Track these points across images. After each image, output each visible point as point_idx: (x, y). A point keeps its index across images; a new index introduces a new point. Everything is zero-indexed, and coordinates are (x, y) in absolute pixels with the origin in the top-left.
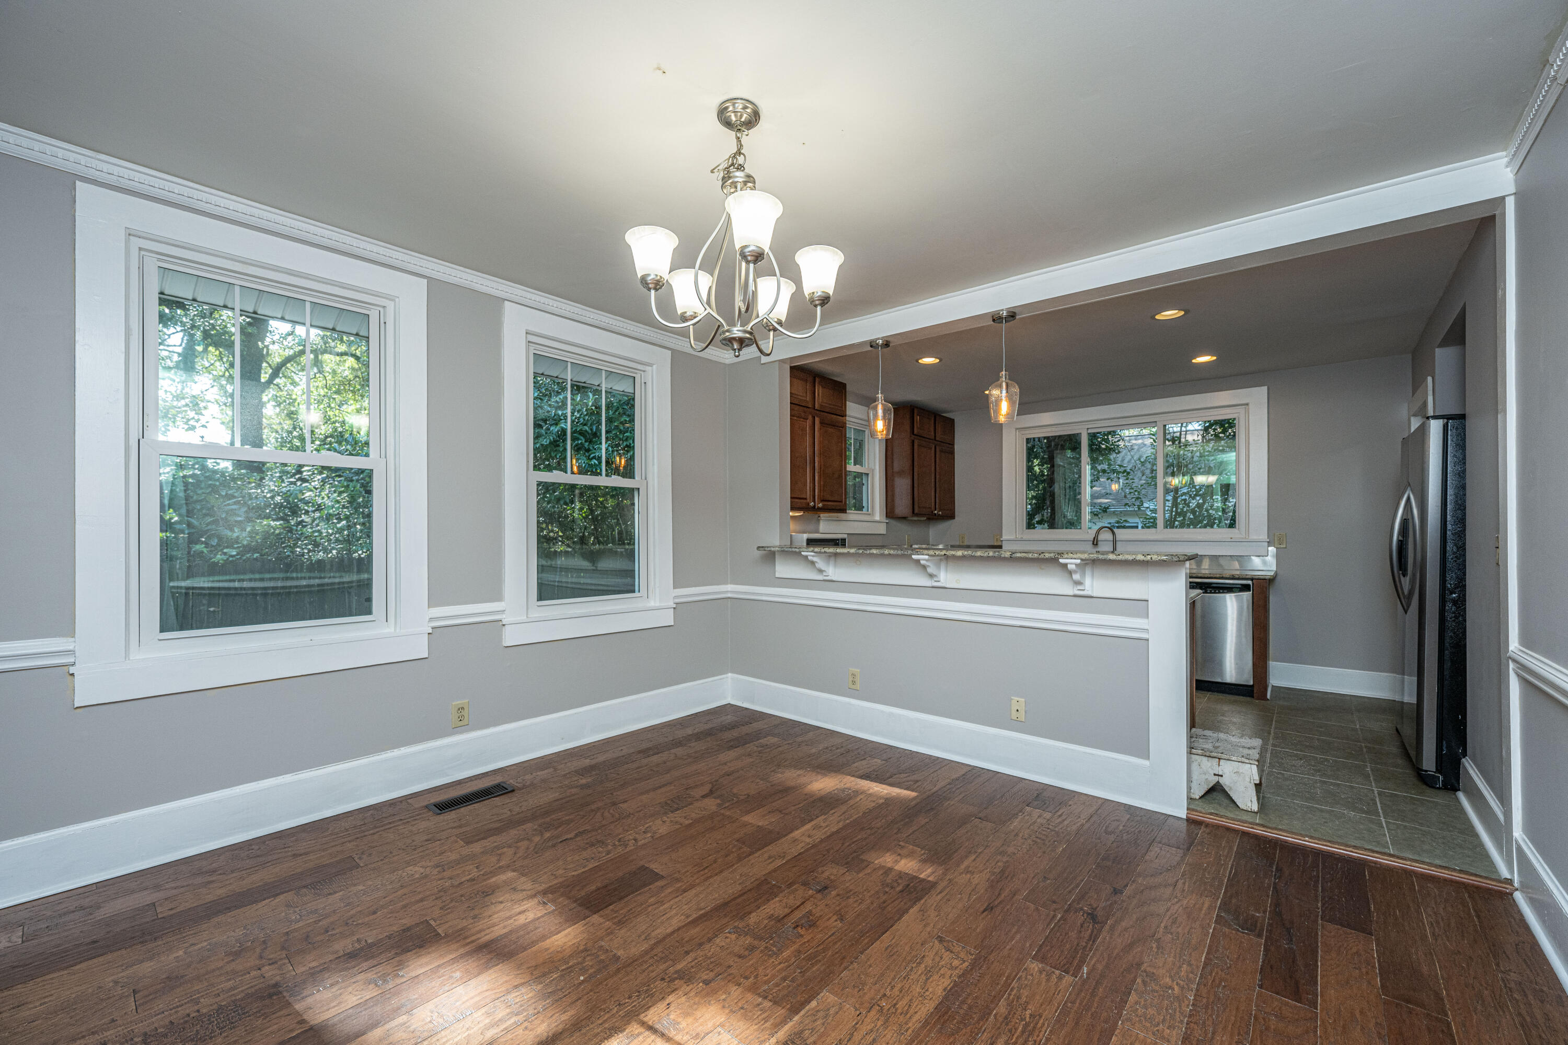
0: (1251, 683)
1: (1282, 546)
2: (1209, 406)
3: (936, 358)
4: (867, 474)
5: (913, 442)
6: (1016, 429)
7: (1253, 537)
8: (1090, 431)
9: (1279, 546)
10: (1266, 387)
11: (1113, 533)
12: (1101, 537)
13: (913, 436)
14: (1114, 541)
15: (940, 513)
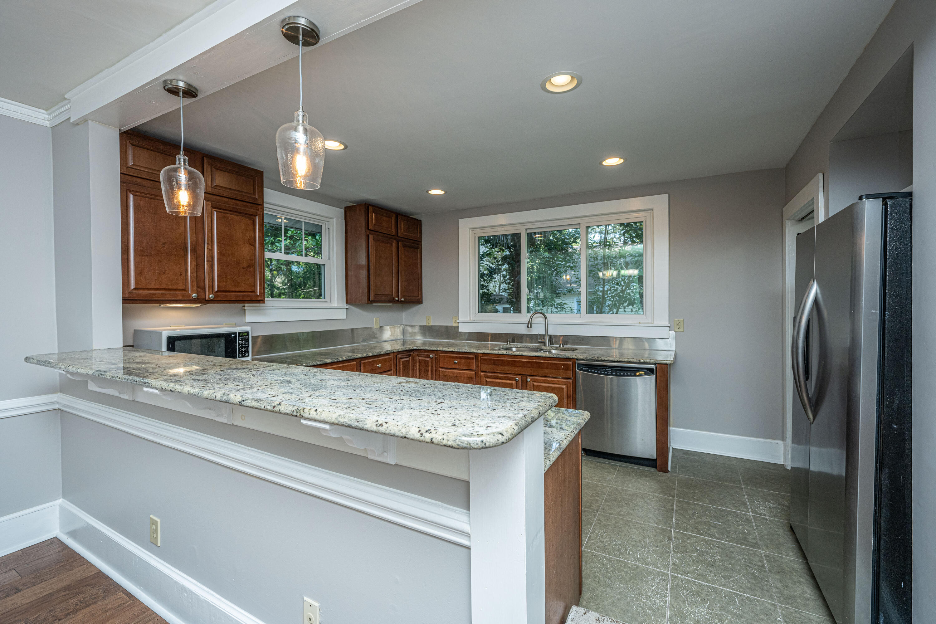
0: (655, 457)
1: (680, 330)
2: (621, 210)
3: (342, 143)
4: (324, 265)
5: (368, 236)
6: (470, 229)
7: (656, 323)
8: (529, 231)
9: (678, 330)
10: (668, 195)
11: (545, 318)
12: (535, 321)
13: (368, 231)
14: (546, 324)
15: (403, 299)
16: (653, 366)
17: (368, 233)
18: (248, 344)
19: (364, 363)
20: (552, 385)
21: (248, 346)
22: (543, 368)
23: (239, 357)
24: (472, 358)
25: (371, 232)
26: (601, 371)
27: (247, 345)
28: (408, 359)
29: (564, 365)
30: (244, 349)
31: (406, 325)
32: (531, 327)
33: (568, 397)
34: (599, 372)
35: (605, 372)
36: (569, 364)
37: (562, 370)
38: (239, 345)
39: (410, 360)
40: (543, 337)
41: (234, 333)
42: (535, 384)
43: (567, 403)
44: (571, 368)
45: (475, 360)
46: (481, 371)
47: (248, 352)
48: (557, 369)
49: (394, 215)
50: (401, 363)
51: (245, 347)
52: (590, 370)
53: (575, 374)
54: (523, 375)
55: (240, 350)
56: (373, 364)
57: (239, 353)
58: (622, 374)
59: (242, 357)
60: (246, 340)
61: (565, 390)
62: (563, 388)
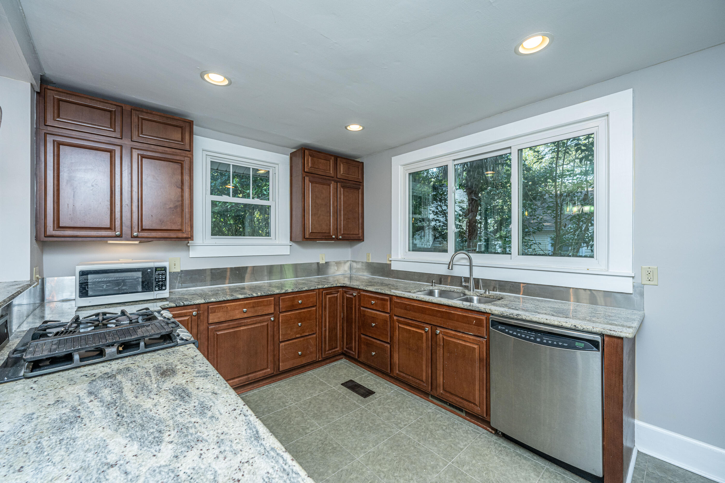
0: (600, 474)
1: (652, 282)
4: (271, 206)
5: (304, 178)
6: (401, 166)
7: (613, 270)
8: (456, 162)
9: (648, 282)
10: (632, 91)
11: (469, 258)
13: (305, 173)
14: (471, 266)
15: (340, 237)
16: (598, 338)
17: (304, 175)
18: (166, 278)
19: (282, 299)
20: (463, 343)
21: (166, 280)
22: (452, 320)
23: (155, 290)
24: (387, 300)
25: (307, 174)
26: (521, 334)
27: (164, 279)
28: (336, 295)
29: (476, 319)
30: (160, 283)
31: (353, 261)
32: (452, 269)
33: (481, 360)
34: (519, 335)
35: (526, 336)
36: (482, 319)
37: (474, 325)
38: (155, 279)
39: (338, 297)
40: (467, 280)
41: (150, 268)
42: (445, 337)
43: (480, 368)
44: (485, 325)
45: (389, 303)
46: (395, 315)
47: (165, 286)
48: (469, 324)
49: (333, 158)
50: (327, 299)
51: (162, 281)
52: (507, 330)
53: (488, 332)
54: (433, 325)
55: (156, 283)
56: (294, 300)
57: (155, 287)
58: (550, 342)
59: (158, 290)
60: (162, 274)
61: (477, 351)
62: (475, 348)
